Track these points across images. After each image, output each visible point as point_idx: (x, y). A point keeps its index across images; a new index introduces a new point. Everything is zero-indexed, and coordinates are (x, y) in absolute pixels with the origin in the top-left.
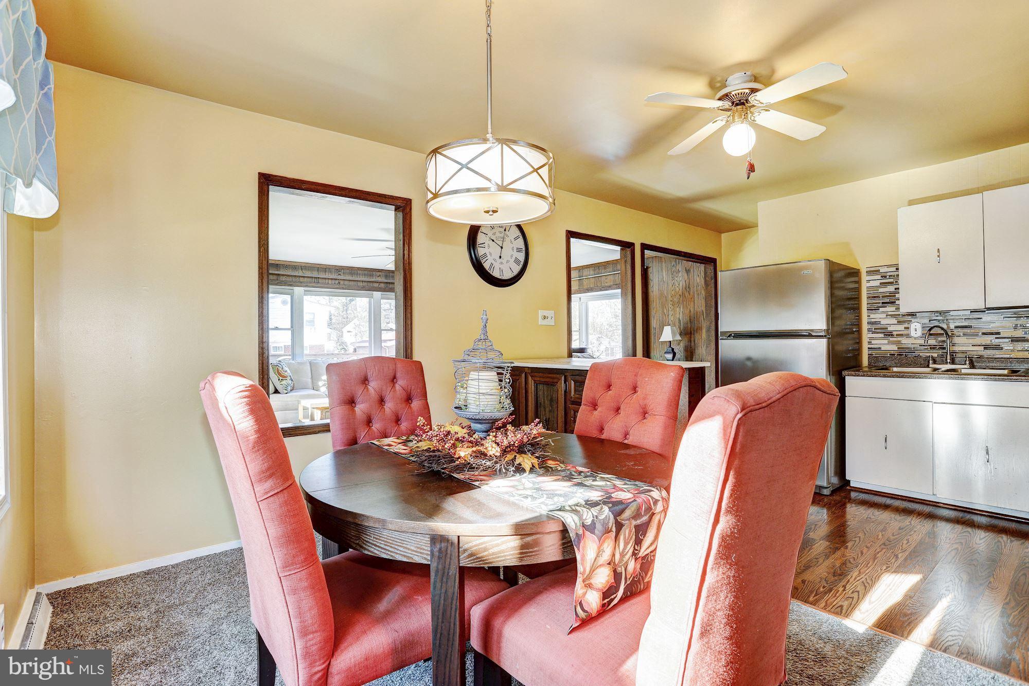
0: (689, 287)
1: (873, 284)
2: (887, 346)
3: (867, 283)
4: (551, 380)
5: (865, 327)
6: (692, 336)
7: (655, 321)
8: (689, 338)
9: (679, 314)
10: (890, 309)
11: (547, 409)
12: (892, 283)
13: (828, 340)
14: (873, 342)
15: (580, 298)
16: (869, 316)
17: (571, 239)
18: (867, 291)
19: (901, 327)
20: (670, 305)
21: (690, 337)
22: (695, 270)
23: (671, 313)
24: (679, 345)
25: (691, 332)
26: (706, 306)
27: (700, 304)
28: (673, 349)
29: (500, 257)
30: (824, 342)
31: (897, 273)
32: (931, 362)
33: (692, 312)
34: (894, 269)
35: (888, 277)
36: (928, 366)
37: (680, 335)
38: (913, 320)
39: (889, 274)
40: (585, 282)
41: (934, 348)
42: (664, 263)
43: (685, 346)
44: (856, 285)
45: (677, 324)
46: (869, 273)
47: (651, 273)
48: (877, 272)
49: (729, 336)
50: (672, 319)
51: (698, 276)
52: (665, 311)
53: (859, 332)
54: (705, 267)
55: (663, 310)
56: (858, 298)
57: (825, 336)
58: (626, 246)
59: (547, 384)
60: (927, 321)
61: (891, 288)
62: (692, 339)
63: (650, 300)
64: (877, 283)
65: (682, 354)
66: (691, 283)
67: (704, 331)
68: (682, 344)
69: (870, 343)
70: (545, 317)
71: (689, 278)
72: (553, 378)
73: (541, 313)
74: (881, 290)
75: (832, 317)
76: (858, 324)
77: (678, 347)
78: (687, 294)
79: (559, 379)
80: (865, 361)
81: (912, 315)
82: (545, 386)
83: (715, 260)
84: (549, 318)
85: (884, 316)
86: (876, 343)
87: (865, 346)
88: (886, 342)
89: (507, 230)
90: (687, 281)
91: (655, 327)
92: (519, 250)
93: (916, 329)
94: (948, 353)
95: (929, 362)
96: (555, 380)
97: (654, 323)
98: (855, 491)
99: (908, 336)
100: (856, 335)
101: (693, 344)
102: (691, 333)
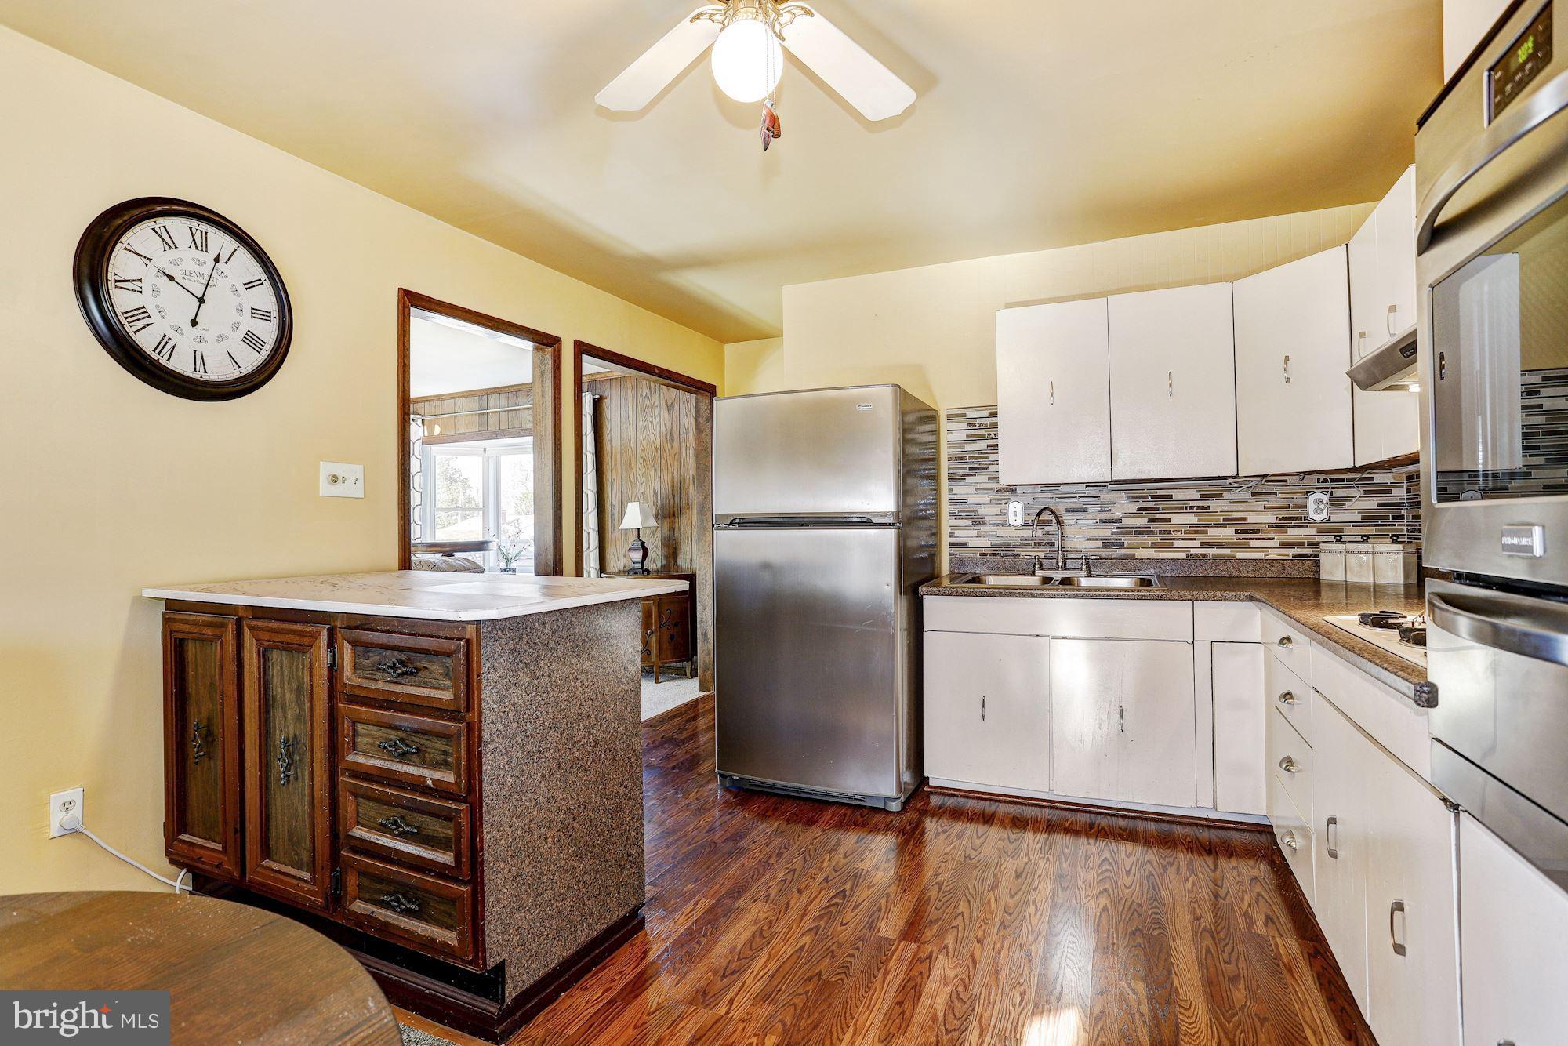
0: (671, 435)
1: (955, 436)
2: (977, 540)
3: (949, 434)
4: (296, 639)
5: (945, 508)
6: (677, 520)
7: (614, 492)
8: (671, 524)
9: (653, 483)
10: (981, 479)
11: (290, 714)
12: (984, 435)
13: (899, 532)
14: (957, 533)
15: (485, 450)
16: (951, 490)
17: (412, 309)
18: (949, 448)
19: (995, 510)
20: (639, 466)
21: (673, 522)
22: (682, 406)
23: (641, 479)
24: (654, 535)
25: (674, 513)
26: (697, 468)
27: (688, 467)
28: (643, 544)
29: (194, 323)
30: (891, 534)
31: (993, 420)
32: (1037, 566)
33: (676, 479)
34: (985, 413)
35: (978, 425)
36: (1033, 574)
37: (657, 517)
38: (1012, 498)
39: (978, 421)
40: (492, 419)
41: (1040, 544)
42: (629, 391)
43: (665, 538)
44: (931, 438)
45: (651, 499)
46: (951, 418)
47: (608, 408)
48: (961, 417)
49: (731, 524)
50: (643, 490)
51: (687, 416)
52: (632, 476)
53: (937, 516)
54: (696, 399)
55: (627, 472)
56: (934, 460)
57: (894, 524)
58: (545, 341)
59: (287, 648)
60: (1029, 499)
61: (981, 445)
62: (676, 525)
63: (605, 454)
64: (962, 436)
65: (659, 552)
66: (674, 428)
67: (695, 511)
68: (659, 534)
69: (951, 535)
70: (335, 479)
71: (671, 419)
72: (302, 634)
73: (325, 469)
74: (968, 447)
75: (904, 492)
76: (936, 505)
77: (652, 539)
78: (668, 447)
79: (315, 636)
80: (945, 568)
81: (1011, 488)
82: (284, 653)
83: (715, 386)
84: (350, 481)
85: (971, 489)
86: (962, 536)
87: (946, 540)
88: (974, 533)
89: (223, 259)
90: (669, 425)
91: (613, 503)
92: (259, 314)
93: (1016, 513)
94: (1060, 552)
95: (1034, 566)
96: (306, 641)
97: (612, 496)
98: (938, 794)
99: (1005, 523)
100: (931, 522)
101: (676, 534)
102: (674, 515)
